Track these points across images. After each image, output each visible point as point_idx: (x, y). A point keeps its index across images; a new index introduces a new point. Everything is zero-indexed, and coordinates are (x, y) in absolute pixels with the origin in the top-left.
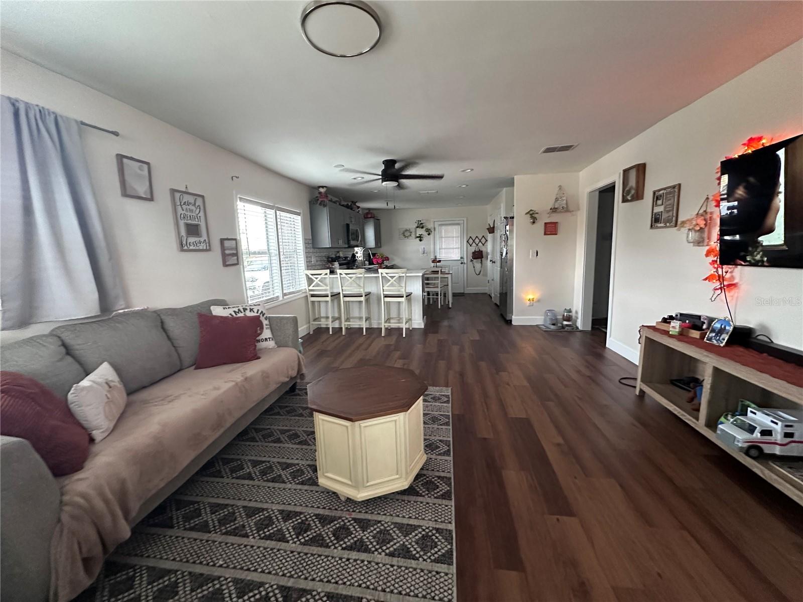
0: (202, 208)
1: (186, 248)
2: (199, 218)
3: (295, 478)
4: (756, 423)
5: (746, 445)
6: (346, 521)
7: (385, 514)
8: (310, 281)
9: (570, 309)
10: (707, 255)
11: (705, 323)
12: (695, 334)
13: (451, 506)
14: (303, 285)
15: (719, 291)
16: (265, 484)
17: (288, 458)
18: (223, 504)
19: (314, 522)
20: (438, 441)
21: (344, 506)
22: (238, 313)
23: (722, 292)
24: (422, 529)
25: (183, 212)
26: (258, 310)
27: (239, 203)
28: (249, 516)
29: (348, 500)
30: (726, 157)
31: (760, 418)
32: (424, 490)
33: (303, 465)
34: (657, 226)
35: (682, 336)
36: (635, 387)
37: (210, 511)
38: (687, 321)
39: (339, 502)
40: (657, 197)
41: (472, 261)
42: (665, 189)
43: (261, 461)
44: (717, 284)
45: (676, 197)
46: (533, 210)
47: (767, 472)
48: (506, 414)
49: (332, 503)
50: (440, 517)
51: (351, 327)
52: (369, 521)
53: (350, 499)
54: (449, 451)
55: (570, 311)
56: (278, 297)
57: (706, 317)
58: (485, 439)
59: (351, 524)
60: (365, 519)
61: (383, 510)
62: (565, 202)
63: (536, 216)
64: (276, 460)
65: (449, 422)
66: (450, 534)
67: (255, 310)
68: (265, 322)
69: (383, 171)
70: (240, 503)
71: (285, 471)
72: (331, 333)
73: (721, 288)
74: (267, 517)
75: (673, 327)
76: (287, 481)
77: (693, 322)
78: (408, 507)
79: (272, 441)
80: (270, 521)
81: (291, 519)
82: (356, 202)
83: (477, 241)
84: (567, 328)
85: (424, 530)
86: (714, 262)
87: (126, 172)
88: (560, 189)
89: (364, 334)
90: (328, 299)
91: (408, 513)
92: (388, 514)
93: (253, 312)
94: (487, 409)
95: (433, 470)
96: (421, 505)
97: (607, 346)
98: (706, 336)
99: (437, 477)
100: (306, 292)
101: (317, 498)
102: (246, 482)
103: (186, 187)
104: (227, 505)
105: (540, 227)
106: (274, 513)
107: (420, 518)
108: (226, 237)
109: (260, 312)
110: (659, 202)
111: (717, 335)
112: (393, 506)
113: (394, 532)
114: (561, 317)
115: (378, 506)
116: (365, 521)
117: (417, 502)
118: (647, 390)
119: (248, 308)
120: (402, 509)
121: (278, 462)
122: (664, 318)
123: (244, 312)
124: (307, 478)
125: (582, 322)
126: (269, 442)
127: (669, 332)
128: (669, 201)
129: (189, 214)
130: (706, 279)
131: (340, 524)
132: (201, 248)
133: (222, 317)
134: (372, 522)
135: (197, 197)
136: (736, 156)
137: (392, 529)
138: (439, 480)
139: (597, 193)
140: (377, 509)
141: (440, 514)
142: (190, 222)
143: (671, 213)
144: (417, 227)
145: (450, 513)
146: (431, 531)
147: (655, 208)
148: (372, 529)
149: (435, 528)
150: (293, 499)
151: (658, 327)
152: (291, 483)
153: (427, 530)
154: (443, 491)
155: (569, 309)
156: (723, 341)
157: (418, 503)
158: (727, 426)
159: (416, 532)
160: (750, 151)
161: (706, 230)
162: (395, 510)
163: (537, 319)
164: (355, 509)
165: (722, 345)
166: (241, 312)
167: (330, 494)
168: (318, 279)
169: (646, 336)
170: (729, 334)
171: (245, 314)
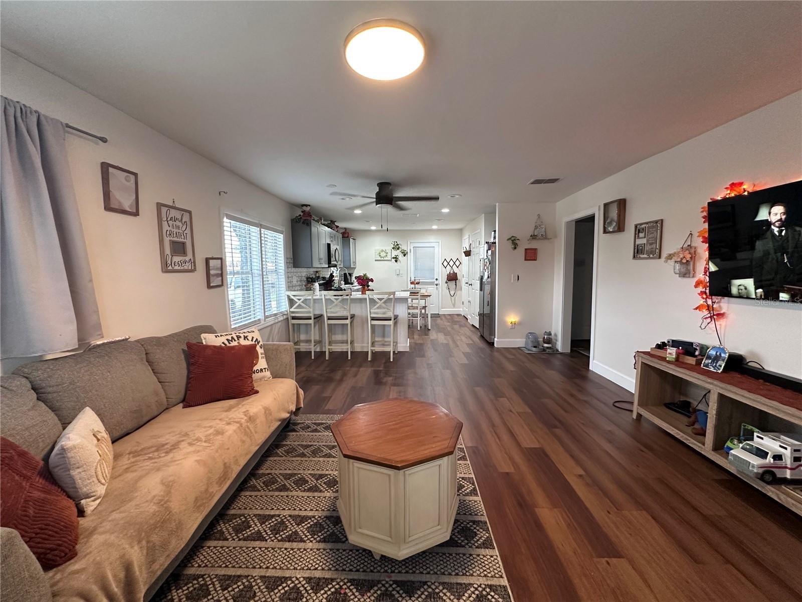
0: (188, 223)
1: (170, 268)
2: (185, 235)
3: (315, 535)
4: (767, 449)
5: (761, 471)
6: (387, 585)
7: (429, 573)
8: (291, 302)
9: (550, 332)
10: (697, 286)
11: (697, 349)
12: (691, 360)
13: (497, 556)
14: (285, 307)
15: (709, 320)
16: (280, 544)
17: (301, 510)
18: (234, 576)
19: (351, 590)
20: (461, 479)
21: (380, 566)
22: (232, 341)
23: (711, 321)
24: (474, 587)
25: (169, 229)
26: (253, 338)
27: (225, 219)
28: (270, 589)
29: (383, 559)
30: (711, 199)
31: (769, 443)
32: (462, 539)
33: (319, 517)
34: (640, 257)
35: (678, 362)
36: (632, 411)
37: (220, 586)
38: (680, 348)
39: (373, 562)
40: (638, 230)
41: (446, 282)
42: (647, 223)
43: (269, 515)
44: (705, 313)
45: (659, 231)
46: (514, 237)
47: (782, 496)
48: (518, 444)
49: (366, 564)
50: (488, 571)
51: (333, 350)
52: (413, 582)
53: (385, 556)
54: (475, 489)
55: (550, 334)
56: (259, 320)
57: (698, 344)
58: (507, 473)
59: (394, 589)
60: (409, 581)
61: (425, 568)
62: (544, 229)
63: (517, 242)
64: (287, 513)
65: (465, 456)
66: (505, 591)
67: (250, 338)
68: (260, 351)
69: (377, 194)
70: (256, 573)
71: (300, 526)
72: (313, 358)
73: (711, 317)
74: (293, 588)
75: (670, 353)
76: (306, 538)
77: (687, 348)
78: (451, 561)
79: (277, 488)
80: (298, 593)
81: (323, 589)
82: (335, 221)
83: (451, 263)
84: (548, 350)
85: (476, 589)
86: (702, 293)
87: (112, 182)
88: (539, 217)
89: (349, 358)
90: (311, 322)
91: (453, 569)
92: (432, 572)
93: (248, 339)
94: (500, 440)
95: (465, 514)
96: (465, 557)
97: (590, 368)
98: (703, 363)
99: (471, 521)
100: (287, 314)
101: (347, 559)
102: (257, 544)
103: (174, 202)
104: (239, 576)
105: (521, 251)
106: (300, 583)
107: (468, 574)
108: (211, 257)
109: (254, 340)
110: (641, 235)
111: (713, 361)
112: (435, 562)
113: (445, 594)
114: (542, 340)
115: (417, 563)
116: (409, 584)
117: (459, 554)
118: (645, 414)
119: (242, 335)
120: (445, 565)
121: (290, 516)
122: (658, 344)
123: (238, 340)
124: (328, 533)
125: (562, 345)
126: (273, 490)
127: (666, 358)
128: (652, 235)
129: (175, 230)
130: (696, 309)
131: (381, 590)
132: (186, 268)
133: (215, 347)
134: (417, 584)
135: (184, 213)
136: (719, 198)
137: (441, 591)
138: (475, 526)
139: (574, 223)
140: (417, 567)
141: (487, 566)
142: (175, 239)
143: (654, 245)
144: (393, 248)
145: (497, 565)
146: (484, 589)
147: (637, 240)
148: (419, 593)
149: (488, 585)
150: (318, 562)
151: (652, 353)
152: (311, 541)
153: (480, 589)
154: (483, 538)
155: (548, 331)
156: (719, 367)
157: (461, 555)
158: (738, 451)
159: (469, 592)
160: (733, 195)
161: (692, 263)
162: (438, 566)
163: (519, 342)
164: (393, 569)
165: (720, 371)
166: (235, 341)
167: (360, 551)
168: (301, 301)
169: (642, 362)
170: (725, 361)
171: (238, 343)
